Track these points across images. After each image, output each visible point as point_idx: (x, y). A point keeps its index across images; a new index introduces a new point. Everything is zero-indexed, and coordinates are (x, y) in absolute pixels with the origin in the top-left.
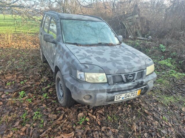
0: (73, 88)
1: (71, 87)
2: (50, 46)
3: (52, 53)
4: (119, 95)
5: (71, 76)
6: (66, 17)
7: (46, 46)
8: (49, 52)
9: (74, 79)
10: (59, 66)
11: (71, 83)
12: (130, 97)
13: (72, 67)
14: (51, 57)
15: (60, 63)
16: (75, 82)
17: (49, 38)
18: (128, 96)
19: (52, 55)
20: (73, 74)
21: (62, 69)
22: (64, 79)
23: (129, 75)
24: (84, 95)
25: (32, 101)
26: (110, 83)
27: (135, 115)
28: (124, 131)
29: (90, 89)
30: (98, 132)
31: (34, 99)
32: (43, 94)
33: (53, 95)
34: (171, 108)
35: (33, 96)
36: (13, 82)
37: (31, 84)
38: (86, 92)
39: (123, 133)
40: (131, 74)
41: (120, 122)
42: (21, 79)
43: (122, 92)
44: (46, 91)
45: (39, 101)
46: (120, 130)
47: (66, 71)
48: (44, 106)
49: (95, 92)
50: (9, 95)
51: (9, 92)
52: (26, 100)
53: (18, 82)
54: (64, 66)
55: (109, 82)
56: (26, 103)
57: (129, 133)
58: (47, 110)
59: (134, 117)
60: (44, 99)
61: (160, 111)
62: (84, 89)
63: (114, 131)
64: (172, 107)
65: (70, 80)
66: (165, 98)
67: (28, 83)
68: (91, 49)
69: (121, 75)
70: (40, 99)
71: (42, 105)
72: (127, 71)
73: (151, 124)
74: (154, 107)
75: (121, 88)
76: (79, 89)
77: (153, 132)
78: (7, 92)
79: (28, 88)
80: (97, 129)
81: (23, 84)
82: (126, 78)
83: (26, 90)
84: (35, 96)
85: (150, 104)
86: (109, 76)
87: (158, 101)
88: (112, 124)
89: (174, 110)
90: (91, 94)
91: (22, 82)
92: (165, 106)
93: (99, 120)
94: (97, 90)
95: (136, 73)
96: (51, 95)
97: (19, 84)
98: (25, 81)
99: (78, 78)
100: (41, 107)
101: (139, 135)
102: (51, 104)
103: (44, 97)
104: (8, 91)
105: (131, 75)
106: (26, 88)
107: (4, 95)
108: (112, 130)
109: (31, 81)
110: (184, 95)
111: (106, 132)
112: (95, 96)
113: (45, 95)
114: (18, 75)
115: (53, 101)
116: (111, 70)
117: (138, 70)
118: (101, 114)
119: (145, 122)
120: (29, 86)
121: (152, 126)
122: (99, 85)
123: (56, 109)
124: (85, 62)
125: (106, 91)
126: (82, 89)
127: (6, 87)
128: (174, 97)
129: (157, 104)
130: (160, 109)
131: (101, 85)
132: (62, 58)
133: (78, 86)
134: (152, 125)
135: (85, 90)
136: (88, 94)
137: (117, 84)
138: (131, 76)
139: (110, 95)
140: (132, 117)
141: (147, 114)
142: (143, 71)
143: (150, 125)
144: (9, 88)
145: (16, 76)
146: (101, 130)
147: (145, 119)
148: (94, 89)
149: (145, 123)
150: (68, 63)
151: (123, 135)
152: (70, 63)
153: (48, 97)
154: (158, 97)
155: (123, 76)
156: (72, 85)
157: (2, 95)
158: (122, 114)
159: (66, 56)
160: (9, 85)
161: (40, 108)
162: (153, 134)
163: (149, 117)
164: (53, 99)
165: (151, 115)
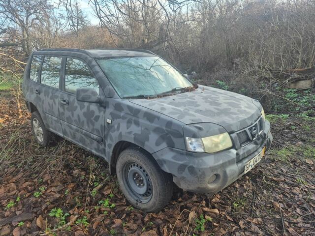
0: (187, 170)
1: (178, 169)
2: (85, 110)
3: (93, 121)
4: (248, 163)
5: (172, 150)
6: (102, 55)
7: (63, 114)
8: (83, 122)
9: (182, 154)
10: (135, 139)
11: (177, 162)
12: (258, 162)
13: (170, 135)
14: (93, 130)
15: (135, 135)
16: (187, 159)
18: (256, 161)
19: (93, 124)
20: (176, 147)
21: (146, 143)
22: (156, 159)
23: (252, 128)
24: (210, 176)
25: (89, 221)
26: (236, 147)
27: (264, 188)
28: (269, 217)
29: (216, 164)
30: (238, 231)
31: (89, 216)
32: (101, 202)
33: (118, 197)
34: (295, 165)
35: (83, 210)
36: (18, 199)
37: (59, 192)
38: (212, 169)
39: (269, 220)
40: (254, 126)
41: (255, 206)
42: (29, 188)
43: (250, 157)
44: (100, 196)
45: (100, 217)
46: (262, 218)
47: (157, 144)
48: (118, 222)
49: (224, 166)
50: (28, 225)
51: (24, 221)
52: (77, 222)
53: (27, 196)
54: (150, 136)
55: (235, 144)
56: (79, 228)
57: (278, 217)
58: (128, 227)
59: (265, 191)
60: (109, 209)
61: (286, 173)
62: (208, 167)
63: (256, 222)
64: (294, 162)
65: (174, 158)
66: (279, 153)
67: (51, 191)
68: (174, 100)
69: (245, 131)
70: (100, 212)
71: (113, 223)
72: (249, 122)
73: (292, 193)
74: (276, 169)
75: (250, 150)
76: (201, 167)
77: (303, 203)
78: (19, 222)
79: (57, 200)
80: (234, 228)
81: (41, 196)
82: (251, 134)
83: (57, 203)
84: (88, 211)
85: (267, 166)
86: (233, 135)
87: (274, 160)
88: (244, 213)
89: (299, 165)
90: (220, 172)
91: (36, 194)
92: (286, 163)
93: (224, 213)
94: (226, 163)
95: (257, 122)
96: (114, 200)
97: (32, 199)
98: (40, 189)
99: (190, 150)
100: (114, 226)
101: (292, 215)
102: (128, 215)
103: (106, 207)
104: (20, 219)
105: (254, 128)
106: (54, 201)
107: (16, 229)
108: (253, 221)
109: (56, 186)
110: (294, 142)
111: (249, 228)
112: (225, 172)
113: (107, 203)
114: (16, 182)
115: (127, 209)
116: (231, 125)
117: (257, 117)
119: (282, 194)
120: (58, 196)
121: (296, 197)
122: (222, 154)
123: (143, 221)
124: (191, 121)
125: (236, 160)
126: (205, 167)
127: (7, 213)
128: (287, 148)
129: (276, 164)
130: (283, 169)
131: (226, 153)
132: (137, 123)
133: (194, 163)
134: (295, 194)
135: (210, 168)
136: (215, 173)
137: (243, 145)
138: (255, 129)
139: (240, 165)
140: (263, 193)
141: (277, 183)
142: (261, 118)
143: (292, 195)
144: (18, 213)
145: (13, 185)
146: (240, 227)
147: (280, 189)
148: (221, 162)
149: (284, 195)
150: (156, 130)
151: (272, 224)
152: (164, 128)
153: (113, 205)
154: (270, 154)
155: (247, 129)
156: (182, 165)
157: (11, 231)
158: (246, 193)
159: (146, 118)
160: (11, 207)
161: (114, 228)
162: (305, 206)
163: (281, 185)
164: (122, 205)
165: (282, 181)
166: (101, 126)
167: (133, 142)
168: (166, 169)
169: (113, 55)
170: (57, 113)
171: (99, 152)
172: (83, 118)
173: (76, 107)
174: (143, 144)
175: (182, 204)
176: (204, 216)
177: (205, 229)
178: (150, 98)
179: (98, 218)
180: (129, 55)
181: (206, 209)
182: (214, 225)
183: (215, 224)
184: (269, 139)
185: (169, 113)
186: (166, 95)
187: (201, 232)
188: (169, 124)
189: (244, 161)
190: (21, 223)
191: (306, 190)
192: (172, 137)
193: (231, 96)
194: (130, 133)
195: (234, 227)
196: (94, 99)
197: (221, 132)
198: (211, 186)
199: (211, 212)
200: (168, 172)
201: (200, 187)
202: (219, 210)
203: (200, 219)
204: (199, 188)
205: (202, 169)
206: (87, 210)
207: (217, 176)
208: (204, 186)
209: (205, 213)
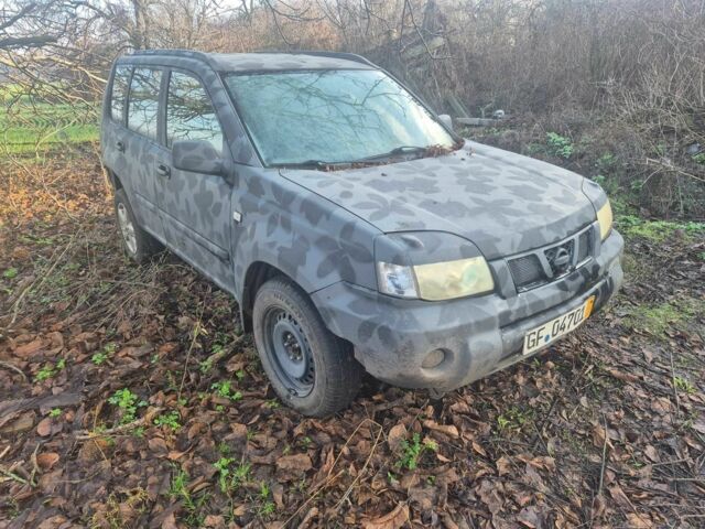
0: (375, 334)
1: (359, 331)
2: (197, 189)
3: (212, 214)
4: (536, 330)
5: (350, 289)
6: (238, 66)
7: (162, 195)
8: (195, 215)
9: (369, 299)
10: (280, 259)
11: (357, 315)
12: (566, 331)
13: (348, 255)
14: (212, 233)
15: (281, 249)
16: (380, 311)
17: (198, 158)
18: (562, 329)
19: (212, 223)
20: (358, 282)
21: (300, 269)
22: (317, 306)
23: (556, 249)
24: (425, 352)
25: (181, 422)
26: (504, 292)
27: (583, 392)
28: (573, 458)
29: (443, 327)
30: (490, 480)
31: (185, 411)
32: (215, 385)
33: (254, 379)
34: (682, 345)
35: (176, 399)
36: (61, 364)
37: (142, 358)
38: (432, 337)
39: (573, 463)
40: (563, 246)
41: (548, 429)
42: (88, 344)
43: (543, 318)
44: (216, 373)
45: (207, 415)
46: (557, 456)
47: (321, 274)
48: (239, 429)
49: (463, 332)
50: (68, 416)
51: (62, 408)
52: (156, 422)
53: (79, 359)
54: (308, 254)
55: (501, 285)
56: (158, 434)
57: (595, 459)
58: (257, 442)
59: (583, 400)
60: (228, 402)
61: (653, 362)
62: (423, 331)
63: (541, 466)
64: (681, 338)
65: (352, 306)
66: (650, 314)
67: (127, 355)
68: (383, 175)
69: (534, 255)
70: (210, 406)
71: (230, 430)
72: (549, 236)
73: (650, 410)
74: (629, 351)
75: (541, 302)
76: (405, 331)
77: (668, 436)
78: (54, 408)
79: (133, 373)
80: (483, 472)
81: (104, 363)
82: (551, 263)
83: (131, 380)
84: (185, 402)
86: (498, 265)
87: (631, 330)
88: (518, 441)
89: (693, 347)
90: (450, 345)
91: (98, 357)
92: (660, 340)
93: (470, 437)
94: (469, 325)
95: (576, 237)
96: (245, 385)
97: (88, 367)
98: (107, 348)
99: (388, 292)
100: (229, 436)
101: (631, 458)
102: (264, 418)
103: (222, 397)
104: (56, 403)
105: (562, 250)
106: (127, 375)
107: (45, 422)
108: (533, 462)
109: (137, 346)
110: (699, 292)
111: (517, 475)
112: (465, 347)
113: (225, 389)
114: (65, 331)
115: (266, 405)
116: (498, 240)
117: (579, 225)
118: (467, 414)
119: (625, 409)
120: (136, 365)
121: (657, 419)
122: (464, 305)
123: (290, 432)
124: (398, 226)
125: (498, 321)
126: (416, 330)
127: (37, 390)
128: (674, 305)
129: (633, 339)
130: (648, 354)
131: (473, 304)
133: (393, 320)
134: (655, 413)
135: (427, 333)
136: (440, 345)
137: (525, 289)
138: (563, 254)
139: (511, 334)
140: (578, 402)
141: (619, 382)
142: (592, 228)
143: (647, 414)
144: (55, 391)
145: (58, 336)
146: (497, 472)
147: (622, 397)
148: (456, 323)
149: (627, 413)
150: (322, 242)
151: (577, 473)
152: (337, 238)
153: (238, 395)
155: (540, 253)
156: (367, 322)
157: (35, 424)
158: (538, 399)
159: (304, 214)
160: (44, 379)
161: (227, 441)
162: (671, 442)
163: (629, 389)
164: (259, 397)
165: (634, 381)
166: (225, 225)
167: (276, 265)
168: (337, 329)
169: (266, 67)
170: (152, 194)
171: (224, 282)
172: (195, 208)
173: (183, 183)
174: (295, 271)
175: (382, 407)
176: (422, 437)
177: (419, 465)
178: (332, 169)
179: (204, 417)
180: (305, 66)
181: (429, 424)
182: (438, 460)
183: (440, 457)
184: (611, 278)
185: (355, 206)
186: (372, 164)
187: (408, 470)
188: (349, 228)
189: (524, 327)
190: (57, 412)
191: (688, 406)
192: (351, 259)
193: (531, 171)
194: (272, 245)
195: (482, 468)
196: (210, 164)
197: (466, 254)
198: (429, 375)
199: (439, 431)
200: (341, 336)
201: (404, 373)
202: (459, 429)
203: (412, 443)
204: (400, 375)
205: (406, 334)
206: (182, 398)
207: (446, 353)
208: (411, 372)
209: (426, 430)
